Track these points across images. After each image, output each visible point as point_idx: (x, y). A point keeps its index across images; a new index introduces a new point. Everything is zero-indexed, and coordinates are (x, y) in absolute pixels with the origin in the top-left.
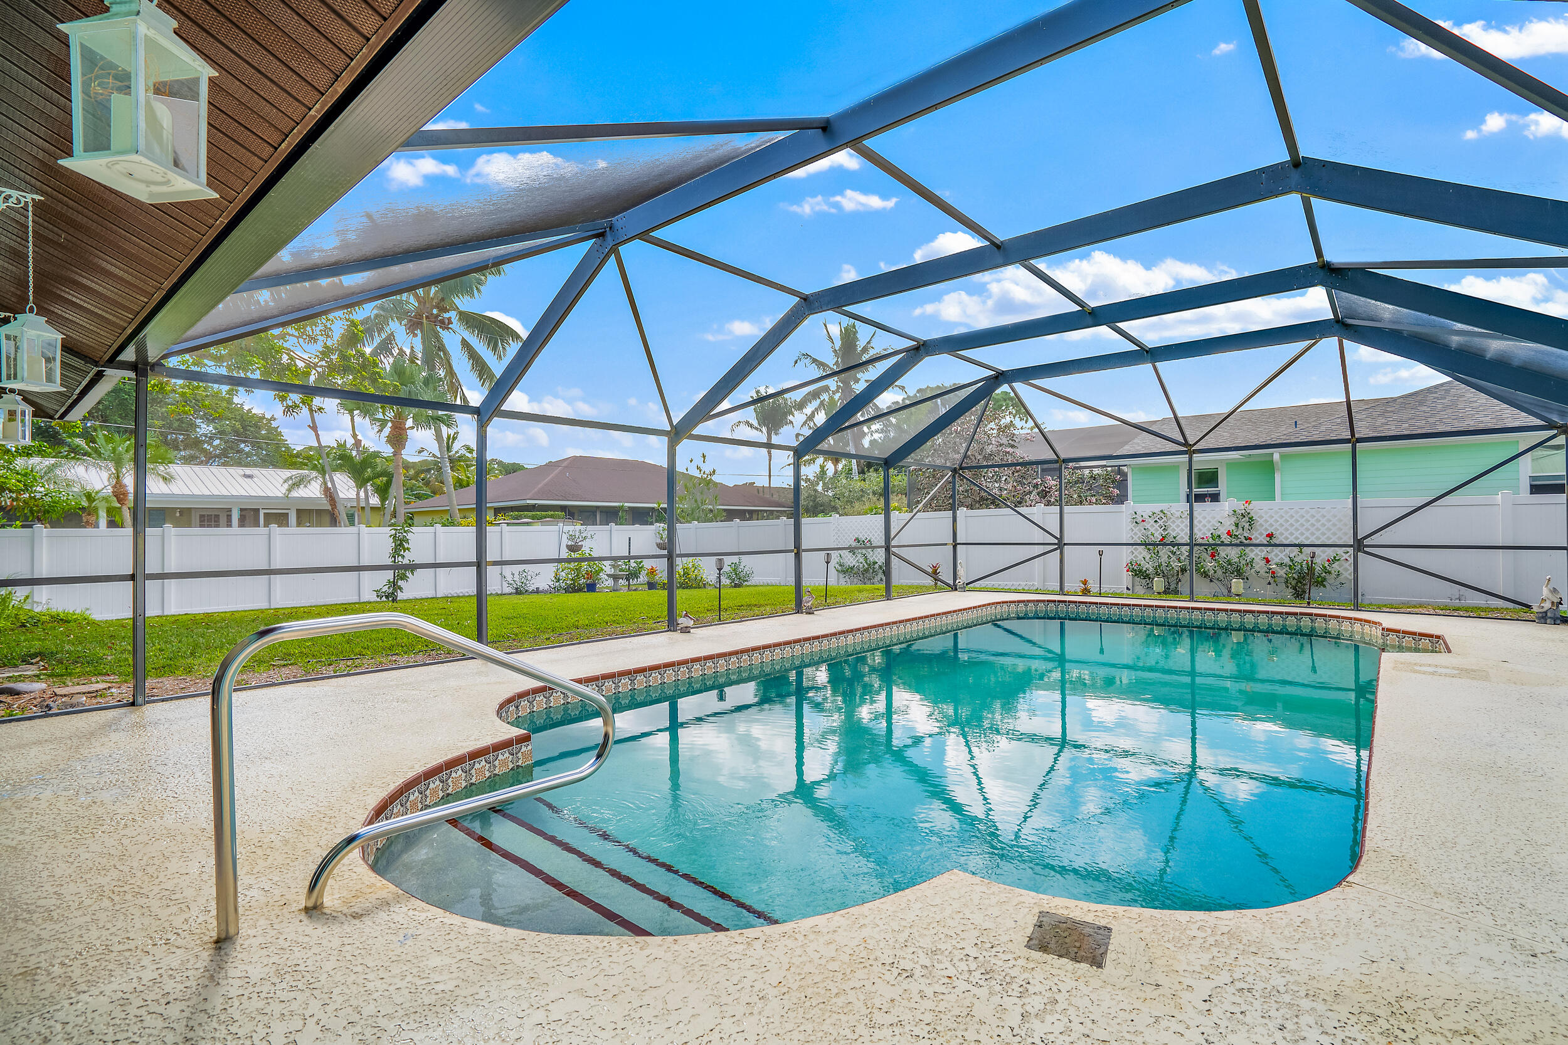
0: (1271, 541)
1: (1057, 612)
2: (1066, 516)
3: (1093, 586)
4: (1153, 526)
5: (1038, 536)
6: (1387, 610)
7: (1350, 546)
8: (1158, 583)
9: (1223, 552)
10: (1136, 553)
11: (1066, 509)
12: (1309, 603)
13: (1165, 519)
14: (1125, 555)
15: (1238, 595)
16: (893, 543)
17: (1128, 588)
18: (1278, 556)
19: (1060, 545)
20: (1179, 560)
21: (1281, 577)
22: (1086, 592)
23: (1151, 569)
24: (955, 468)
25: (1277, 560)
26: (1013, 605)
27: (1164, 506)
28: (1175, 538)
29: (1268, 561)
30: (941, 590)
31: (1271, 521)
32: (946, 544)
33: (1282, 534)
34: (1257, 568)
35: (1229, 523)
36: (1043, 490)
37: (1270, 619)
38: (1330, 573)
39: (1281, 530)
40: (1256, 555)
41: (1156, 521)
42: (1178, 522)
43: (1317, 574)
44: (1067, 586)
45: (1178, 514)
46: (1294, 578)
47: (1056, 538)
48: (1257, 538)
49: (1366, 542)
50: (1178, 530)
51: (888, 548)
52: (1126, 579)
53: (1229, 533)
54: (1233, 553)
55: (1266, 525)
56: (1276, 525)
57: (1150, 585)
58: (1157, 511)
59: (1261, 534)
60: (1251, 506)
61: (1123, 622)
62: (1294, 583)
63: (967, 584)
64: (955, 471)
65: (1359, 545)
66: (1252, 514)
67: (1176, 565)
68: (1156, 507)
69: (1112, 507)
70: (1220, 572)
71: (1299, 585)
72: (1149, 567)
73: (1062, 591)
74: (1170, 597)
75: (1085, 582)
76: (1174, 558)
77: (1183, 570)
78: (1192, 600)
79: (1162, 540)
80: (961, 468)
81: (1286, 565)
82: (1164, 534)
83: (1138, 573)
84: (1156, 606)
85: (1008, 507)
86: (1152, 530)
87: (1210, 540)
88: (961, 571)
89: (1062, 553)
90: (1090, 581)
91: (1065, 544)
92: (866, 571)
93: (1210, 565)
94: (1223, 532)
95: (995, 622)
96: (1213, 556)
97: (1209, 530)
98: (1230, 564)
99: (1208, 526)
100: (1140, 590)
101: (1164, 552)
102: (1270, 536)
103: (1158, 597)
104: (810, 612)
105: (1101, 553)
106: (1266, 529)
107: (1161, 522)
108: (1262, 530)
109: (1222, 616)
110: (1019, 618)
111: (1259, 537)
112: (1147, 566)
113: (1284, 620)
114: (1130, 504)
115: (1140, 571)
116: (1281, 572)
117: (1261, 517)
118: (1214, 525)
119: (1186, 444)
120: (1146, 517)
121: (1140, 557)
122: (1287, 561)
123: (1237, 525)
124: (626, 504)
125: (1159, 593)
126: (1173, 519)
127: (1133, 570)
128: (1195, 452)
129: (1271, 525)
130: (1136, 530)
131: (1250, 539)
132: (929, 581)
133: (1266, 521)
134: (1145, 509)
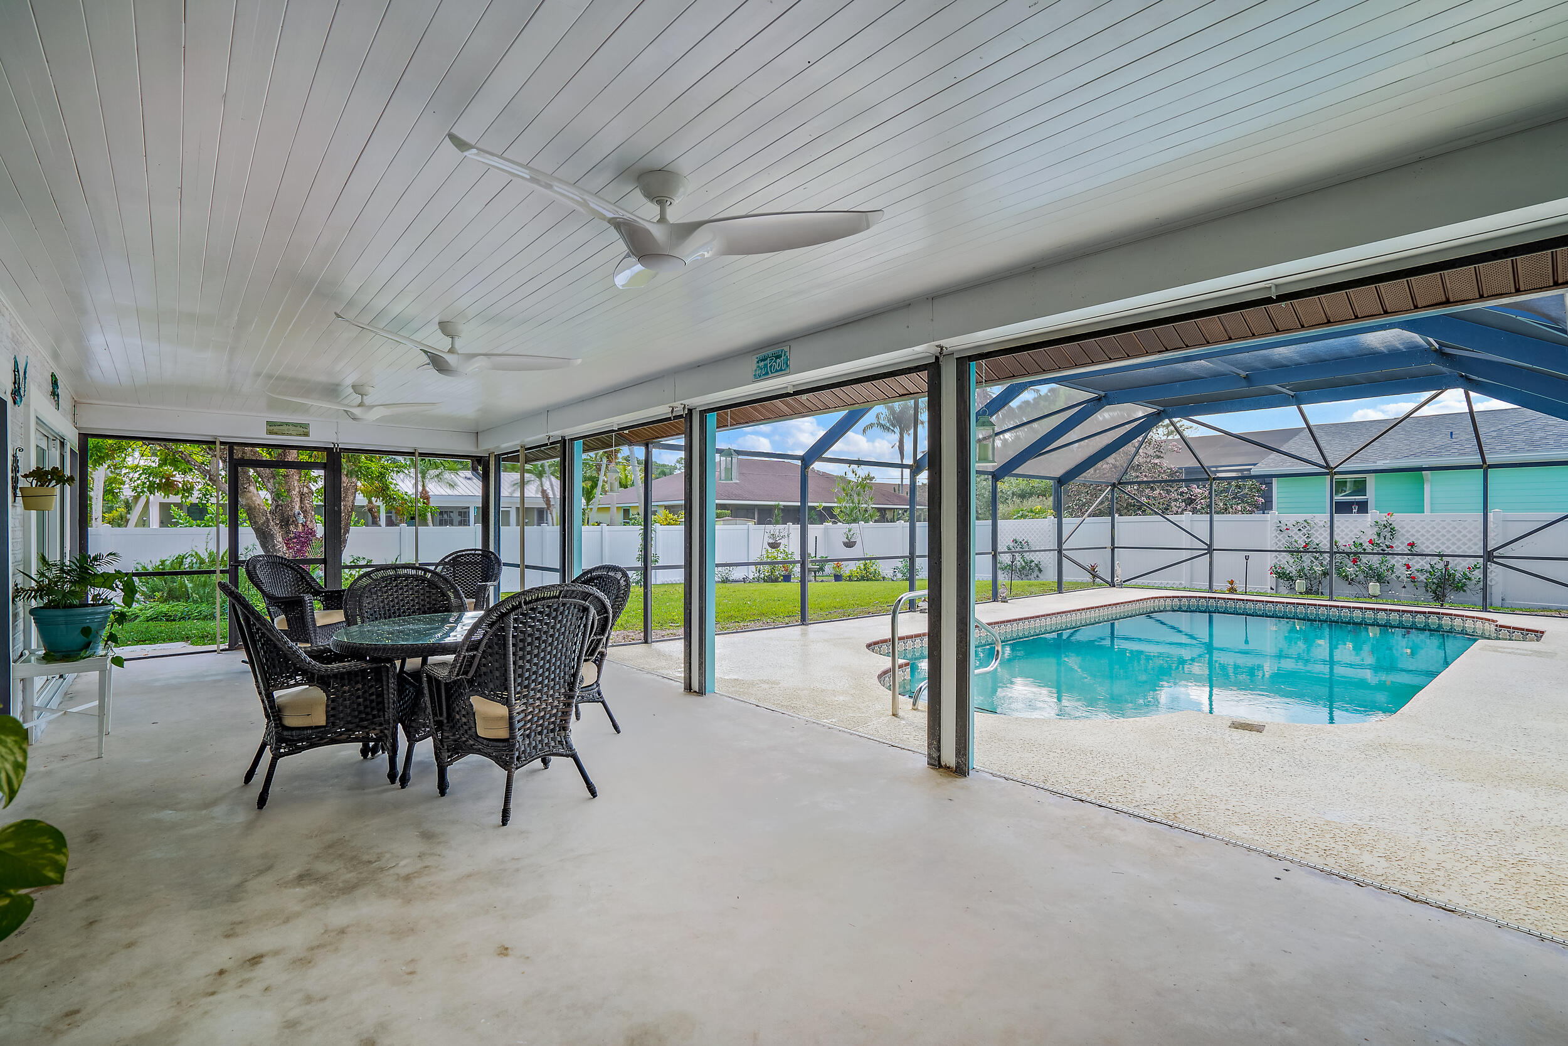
0: (1412, 550)
1: (1207, 606)
2: (1215, 524)
3: (1239, 586)
4: (1296, 534)
5: (1186, 541)
6: (1521, 612)
7: (1481, 557)
8: (1301, 585)
9: (1364, 559)
10: (1279, 558)
11: (1216, 517)
12: (1442, 605)
13: (1308, 527)
14: (1270, 560)
15: (1374, 596)
16: (1064, 547)
17: (1271, 588)
18: (1417, 563)
19: (1210, 550)
20: (1321, 564)
21: (1422, 581)
22: (1232, 590)
23: (1294, 572)
24: (1114, 483)
25: (1418, 566)
26: (1168, 600)
27: (1308, 516)
28: (1318, 545)
29: (1408, 567)
30: (1100, 586)
31: (1413, 532)
32: (1106, 548)
33: (1423, 543)
34: (1398, 573)
35: (1371, 533)
36: (1189, 498)
37: (1401, 616)
38: (1470, 579)
39: (1423, 539)
40: (1398, 562)
41: (1299, 530)
42: (1321, 531)
43: (1457, 580)
44: (1216, 585)
45: (1322, 524)
46: (1434, 583)
47: (1206, 544)
48: (1398, 547)
49: (1495, 554)
50: (1321, 538)
51: (1060, 551)
52: (1270, 580)
53: (1370, 542)
54: (1375, 561)
55: (1408, 535)
56: (1418, 535)
57: (1293, 586)
58: (1301, 520)
59: (1402, 543)
60: (1393, 518)
61: (1267, 616)
62: (1434, 587)
63: (1124, 582)
64: (1114, 485)
65: (1489, 556)
66: (1394, 525)
67: (1318, 569)
68: (1301, 517)
69: (1258, 516)
70: (1361, 577)
71: (1439, 589)
72: (1292, 570)
73: (1211, 589)
74: (1312, 596)
75: (1232, 582)
76: (1316, 562)
77: (1325, 574)
78: (1331, 599)
79: (1305, 547)
80: (1120, 483)
81: (1426, 571)
82: (1308, 541)
83: (1282, 575)
84: (1297, 604)
85: (1157, 513)
86: (1296, 538)
87: (1353, 547)
88: (1118, 570)
89: (1211, 557)
90: (1236, 582)
91: (1214, 550)
92: (1023, 568)
93: (1350, 570)
94: (1365, 540)
95: (1149, 614)
96: (1354, 561)
97: (1351, 538)
98: (1371, 569)
99: (1351, 535)
100: (1283, 590)
101: (1307, 558)
102: (1412, 545)
103: (1300, 596)
104: (1004, 601)
105: (1247, 558)
106: (1408, 539)
107: (1304, 531)
108: (1403, 539)
109: (1357, 613)
110: (1174, 611)
111: (1400, 546)
112: (1291, 569)
113: (1414, 617)
114: (1275, 512)
115: (1284, 573)
116: (1422, 578)
117: (1403, 528)
118: (1356, 534)
119: (1328, 467)
120: (1290, 525)
121: (1284, 561)
122: (1428, 567)
123: (1379, 535)
124: (781, 503)
125: (1301, 593)
126: (1316, 528)
127: (1276, 573)
128: (1336, 473)
129: (1413, 535)
130: (1280, 537)
131: (1392, 547)
132: (1088, 578)
133: (1408, 531)
134: (1290, 519)
